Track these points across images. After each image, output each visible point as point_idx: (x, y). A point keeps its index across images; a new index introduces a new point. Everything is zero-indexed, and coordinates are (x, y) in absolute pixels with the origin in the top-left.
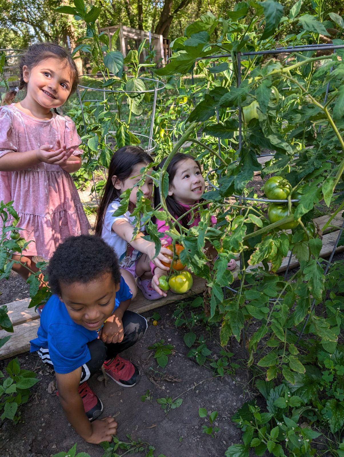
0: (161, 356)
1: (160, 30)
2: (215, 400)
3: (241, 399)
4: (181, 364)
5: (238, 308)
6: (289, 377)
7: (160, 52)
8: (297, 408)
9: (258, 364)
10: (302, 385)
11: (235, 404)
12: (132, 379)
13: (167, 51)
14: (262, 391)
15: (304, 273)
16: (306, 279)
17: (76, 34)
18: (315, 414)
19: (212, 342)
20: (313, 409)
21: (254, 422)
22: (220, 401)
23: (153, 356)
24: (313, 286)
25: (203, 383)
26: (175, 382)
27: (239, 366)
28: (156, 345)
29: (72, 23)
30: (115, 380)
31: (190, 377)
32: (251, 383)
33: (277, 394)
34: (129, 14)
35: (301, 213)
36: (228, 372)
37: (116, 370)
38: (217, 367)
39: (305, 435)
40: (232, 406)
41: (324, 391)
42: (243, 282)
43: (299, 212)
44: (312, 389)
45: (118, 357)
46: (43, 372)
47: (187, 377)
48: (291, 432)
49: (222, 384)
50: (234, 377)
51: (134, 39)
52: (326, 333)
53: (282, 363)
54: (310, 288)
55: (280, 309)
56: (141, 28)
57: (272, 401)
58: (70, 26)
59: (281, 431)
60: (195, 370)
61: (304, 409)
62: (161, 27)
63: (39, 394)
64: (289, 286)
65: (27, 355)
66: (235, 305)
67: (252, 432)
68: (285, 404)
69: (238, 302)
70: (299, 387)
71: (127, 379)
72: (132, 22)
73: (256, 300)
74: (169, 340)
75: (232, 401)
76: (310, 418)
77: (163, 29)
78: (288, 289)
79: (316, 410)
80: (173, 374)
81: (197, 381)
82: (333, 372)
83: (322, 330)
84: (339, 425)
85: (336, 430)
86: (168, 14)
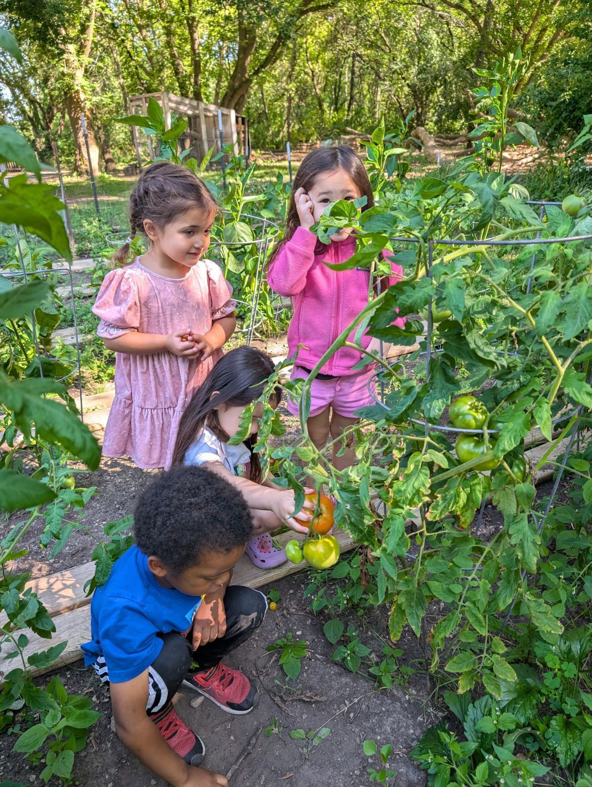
0: (289, 659)
1: (230, 101)
2: (380, 727)
3: (421, 724)
4: (321, 672)
5: (416, 585)
6: (493, 687)
7: (232, 137)
8: (510, 732)
9: (446, 669)
10: (515, 696)
11: (412, 731)
12: (246, 700)
13: (242, 135)
14: (455, 709)
15: (510, 532)
16: (514, 541)
17: (88, 105)
18: (535, 739)
19: (367, 633)
20: (533, 732)
21: (449, 756)
22: (388, 728)
23: (277, 660)
24: (523, 552)
25: (359, 701)
26: (316, 702)
27: (414, 671)
28: (279, 642)
29: (82, 87)
30: (219, 704)
31: (337, 691)
32: (433, 697)
33: (479, 712)
34: (177, 73)
35: (504, 450)
36: (397, 681)
37: (221, 687)
38: (380, 674)
39: (528, 771)
40: (408, 736)
41: (547, 703)
42: (423, 547)
43: (501, 448)
44: (531, 702)
45: (223, 665)
46: (98, 698)
47: (333, 692)
48: (507, 769)
49: (389, 701)
50: (407, 689)
51: (186, 114)
52: (546, 621)
53: (481, 665)
54: (520, 555)
55: (478, 587)
56: (197, 96)
57: (472, 724)
58: (77, 92)
59: (491, 768)
60: (344, 680)
61: (520, 732)
62: (232, 97)
63: (97, 734)
64: (489, 552)
65: (68, 670)
66: (411, 581)
67: (448, 772)
68: (492, 726)
69: (417, 577)
70: (511, 699)
71: (238, 701)
72: (182, 87)
73: (443, 573)
74: (299, 633)
75: (407, 727)
76: (528, 746)
77: (235, 100)
78: (489, 557)
79: (538, 733)
80: (311, 689)
81: (350, 698)
82: (559, 673)
83: (540, 616)
84: (573, 754)
85: (569, 762)
86: (243, 76)
